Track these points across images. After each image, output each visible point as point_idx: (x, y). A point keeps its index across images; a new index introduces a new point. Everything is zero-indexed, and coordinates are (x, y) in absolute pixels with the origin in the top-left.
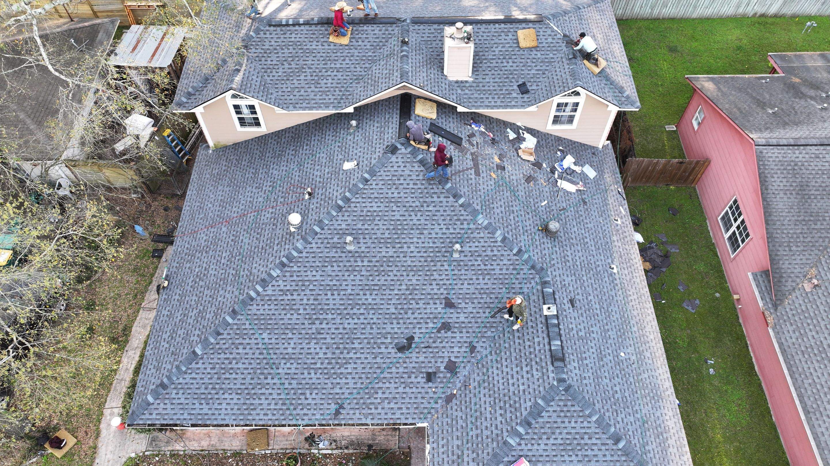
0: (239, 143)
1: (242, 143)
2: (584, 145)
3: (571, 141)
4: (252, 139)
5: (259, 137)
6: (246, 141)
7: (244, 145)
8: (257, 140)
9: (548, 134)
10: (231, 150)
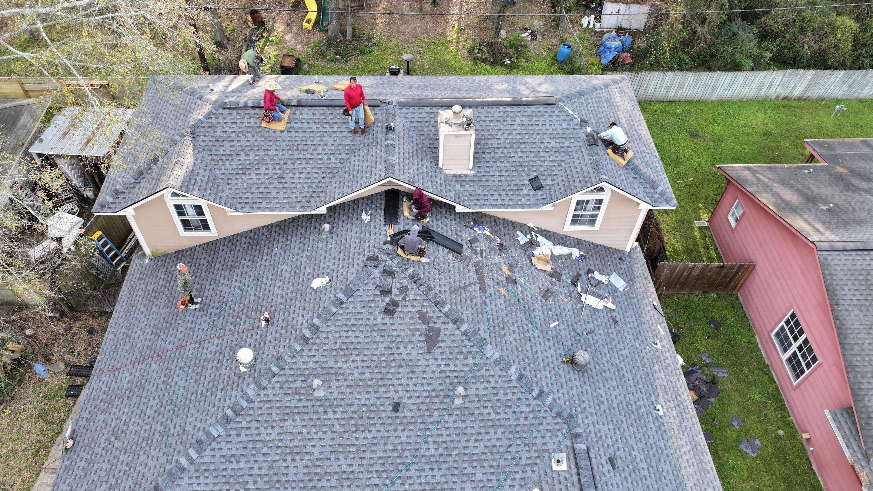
0: (182, 251)
1: (186, 250)
2: (609, 248)
3: (593, 244)
4: (200, 246)
5: (208, 243)
6: (191, 249)
7: (189, 252)
8: (205, 246)
9: (566, 236)
10: (172, 259)
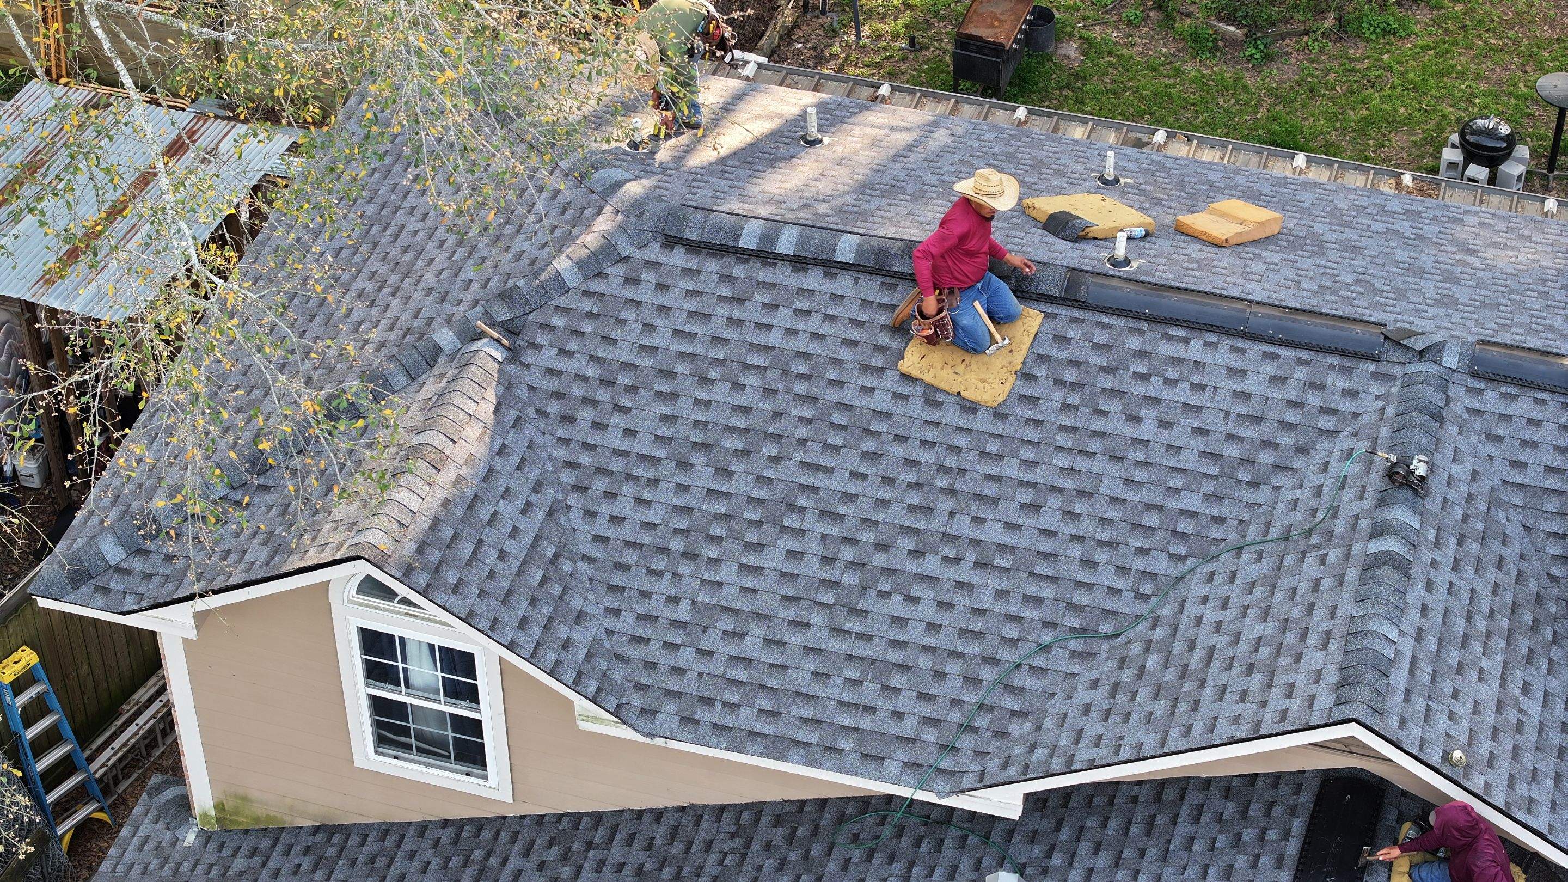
0: (346, 830)
1: (364, 832)
4: (423, 828)
5: (460, 824)
6: (386, 829)
7: (372, 846)
8: (446, 836)
10: (296, 857)
